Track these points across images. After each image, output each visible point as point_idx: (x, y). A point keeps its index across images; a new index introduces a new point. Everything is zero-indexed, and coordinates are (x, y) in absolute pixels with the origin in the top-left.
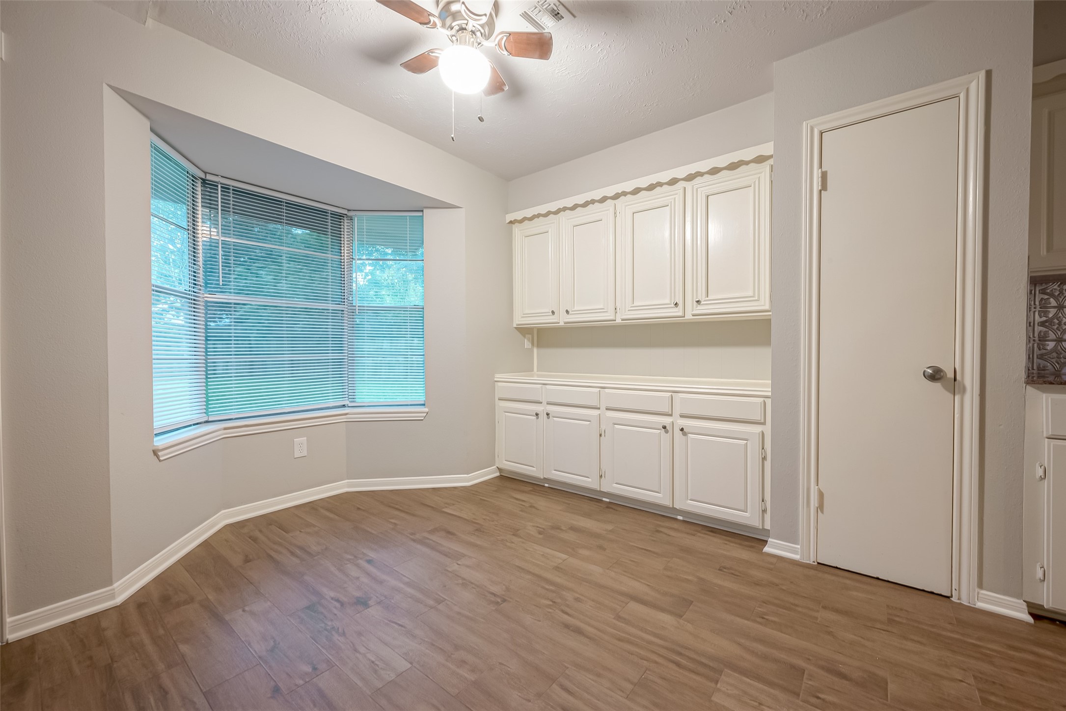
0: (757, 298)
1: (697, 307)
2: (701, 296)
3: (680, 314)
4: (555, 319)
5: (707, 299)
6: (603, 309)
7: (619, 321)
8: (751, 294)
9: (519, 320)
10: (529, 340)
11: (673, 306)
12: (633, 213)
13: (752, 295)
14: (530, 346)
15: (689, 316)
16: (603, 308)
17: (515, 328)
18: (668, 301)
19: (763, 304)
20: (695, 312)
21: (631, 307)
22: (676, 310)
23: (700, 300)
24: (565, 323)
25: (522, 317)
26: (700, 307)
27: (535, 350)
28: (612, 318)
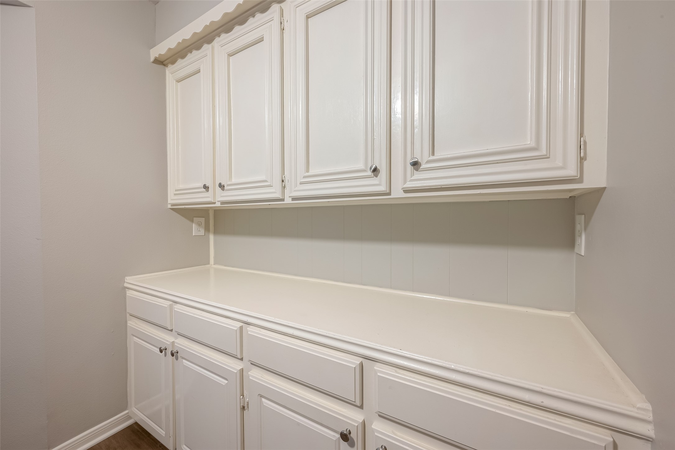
0: (544, 152)
1: (412, 175)
2: (422, 156)
3: (383, 188)
4: (209, 197)
5: (432, 158)
6: (266, 181)
7: (288, 201)
8: (529, 142)
9: (172, 199)
10: (199, 225)
11: (369, 173)
12: (308, 17)
13: (533, 144)
14: (202, 232)
15: (397, 193)
16: (265, 179)
17: (171, 209)
18: (361, 166)
19: (560, 164)
20: (410, 185)
21: (304, 177)
22: (375, 181)
23: (420, 161)
24: (223, 203)
25: (175, 194)
26: (418, 175)
27: (212, 237)
28: (278, 195)
